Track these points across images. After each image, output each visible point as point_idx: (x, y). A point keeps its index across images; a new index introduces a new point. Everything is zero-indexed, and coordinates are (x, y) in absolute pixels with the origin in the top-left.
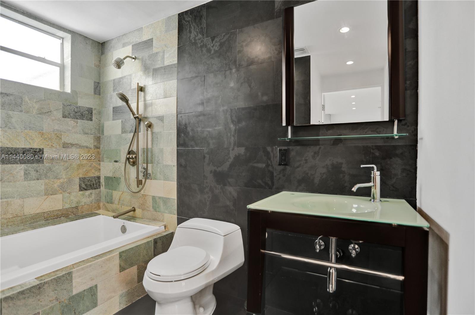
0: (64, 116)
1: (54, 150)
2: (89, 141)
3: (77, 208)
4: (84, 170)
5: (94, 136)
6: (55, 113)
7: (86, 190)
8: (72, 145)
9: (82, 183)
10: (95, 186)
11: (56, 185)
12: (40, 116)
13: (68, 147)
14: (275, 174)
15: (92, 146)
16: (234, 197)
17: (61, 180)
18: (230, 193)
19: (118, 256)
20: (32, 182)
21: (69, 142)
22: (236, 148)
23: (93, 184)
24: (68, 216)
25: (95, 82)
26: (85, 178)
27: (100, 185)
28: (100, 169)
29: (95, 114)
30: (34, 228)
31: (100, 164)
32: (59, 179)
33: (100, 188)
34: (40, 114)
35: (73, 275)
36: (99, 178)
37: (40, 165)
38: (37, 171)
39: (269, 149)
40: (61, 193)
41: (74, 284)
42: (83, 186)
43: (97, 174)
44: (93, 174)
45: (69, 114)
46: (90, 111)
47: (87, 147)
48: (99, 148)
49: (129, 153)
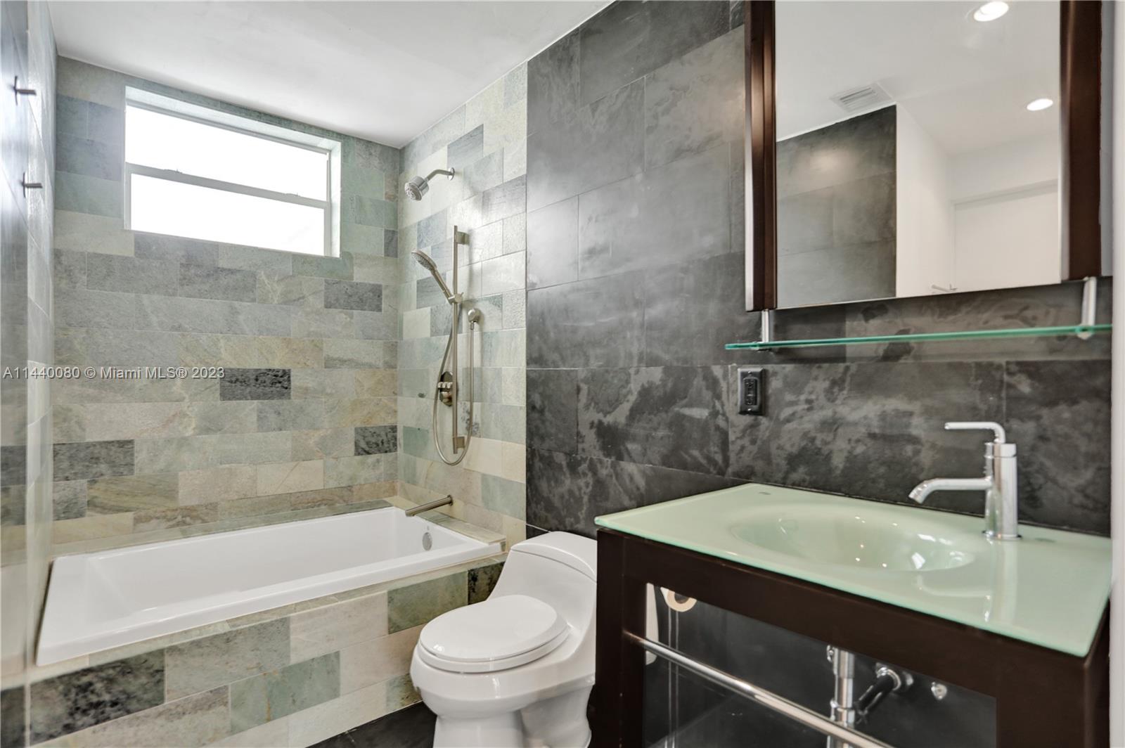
0: (328, 305)
1: (309, 371)
2: (373, 353)
3: (349, 488)
4: (365, 412)
5: (385, 343)
6: (311, 299)
7: (368, 453)
8: (343, 362)
9: (360, 438)
10: (386, 445)
11: (311, 442)
12: (285, 306)
13: (334, 367)
14: (732, 437)
15: (381, 364)
16: (638, 489)
17: (322, 433)
18: (632, 479)
20: (272, 434)
21: (336, 356)
22: (643, 369)
23: (382, 443)
24: (333, 505)
25: (386, 231)
26: (366, 429)
27: (395, 445)
28: (396, 412)
29: (387, 296)
30: (269, 522)
31: (396, 401)
32: (318, 429)
33: (396, 450)
34: (285, 303)
35: (292, 626)
36: (394, 429)
37: (285, 402)
38: (279, 413)
39: (717, 371)
40: (321, 458)
41: (292, 644)
42: (363, 444)
43: (389, 421)
44: (382, 420)
45: (337, 300)
46: (377, 291)
47: (370, 366)
48: (394, 367)
49: (442, 379)
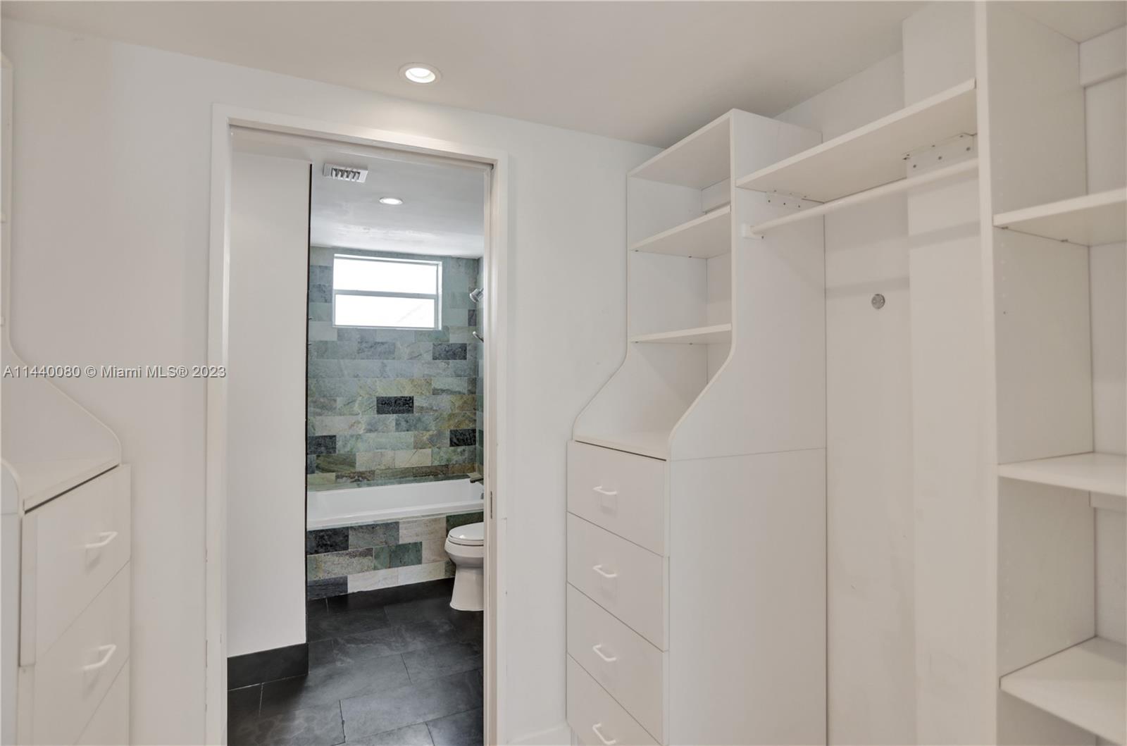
0: (435, 358)
1: (424, 397)
2: (461, 385)
3: (447, 466)
4: (456, 421)
5: (469, 379)
6: (425, 355)
7: (458, 445)
8: (443, 391)
9: (453, 436)
10: (469, 441)
11: (425, 438)
12: (411, 361)
13: (438, 394)
15: (466, 392)
17: (431, 433)
19: (445, 519)
20: (403, 433)
21: (439, 388)
23: (467, 439)
24: (437, 475)
25: (469, 311)
26: (457, 431)
27: (475, 441)
28: (475, 420)
29: (470, 350)
30: (400, 483)
31: (475, 414)
32: (429, 431)
33: (475, 444)
34: (411, 359)
35: (400, 526)
36: (474, 431)
37: (411, 415)
38: (407, 422)
40: (430, 448)
41: (400, 534)
42: (455, 440)
43: (471, 426)
44: (467, 426)
45: (440, 355)
46: (464, 347)
47: (460, 393)
48: (475, 393)
